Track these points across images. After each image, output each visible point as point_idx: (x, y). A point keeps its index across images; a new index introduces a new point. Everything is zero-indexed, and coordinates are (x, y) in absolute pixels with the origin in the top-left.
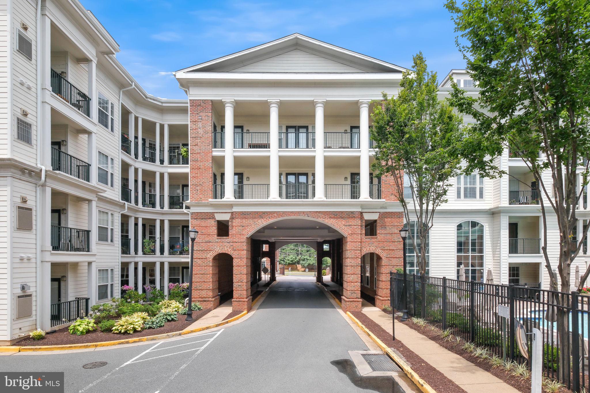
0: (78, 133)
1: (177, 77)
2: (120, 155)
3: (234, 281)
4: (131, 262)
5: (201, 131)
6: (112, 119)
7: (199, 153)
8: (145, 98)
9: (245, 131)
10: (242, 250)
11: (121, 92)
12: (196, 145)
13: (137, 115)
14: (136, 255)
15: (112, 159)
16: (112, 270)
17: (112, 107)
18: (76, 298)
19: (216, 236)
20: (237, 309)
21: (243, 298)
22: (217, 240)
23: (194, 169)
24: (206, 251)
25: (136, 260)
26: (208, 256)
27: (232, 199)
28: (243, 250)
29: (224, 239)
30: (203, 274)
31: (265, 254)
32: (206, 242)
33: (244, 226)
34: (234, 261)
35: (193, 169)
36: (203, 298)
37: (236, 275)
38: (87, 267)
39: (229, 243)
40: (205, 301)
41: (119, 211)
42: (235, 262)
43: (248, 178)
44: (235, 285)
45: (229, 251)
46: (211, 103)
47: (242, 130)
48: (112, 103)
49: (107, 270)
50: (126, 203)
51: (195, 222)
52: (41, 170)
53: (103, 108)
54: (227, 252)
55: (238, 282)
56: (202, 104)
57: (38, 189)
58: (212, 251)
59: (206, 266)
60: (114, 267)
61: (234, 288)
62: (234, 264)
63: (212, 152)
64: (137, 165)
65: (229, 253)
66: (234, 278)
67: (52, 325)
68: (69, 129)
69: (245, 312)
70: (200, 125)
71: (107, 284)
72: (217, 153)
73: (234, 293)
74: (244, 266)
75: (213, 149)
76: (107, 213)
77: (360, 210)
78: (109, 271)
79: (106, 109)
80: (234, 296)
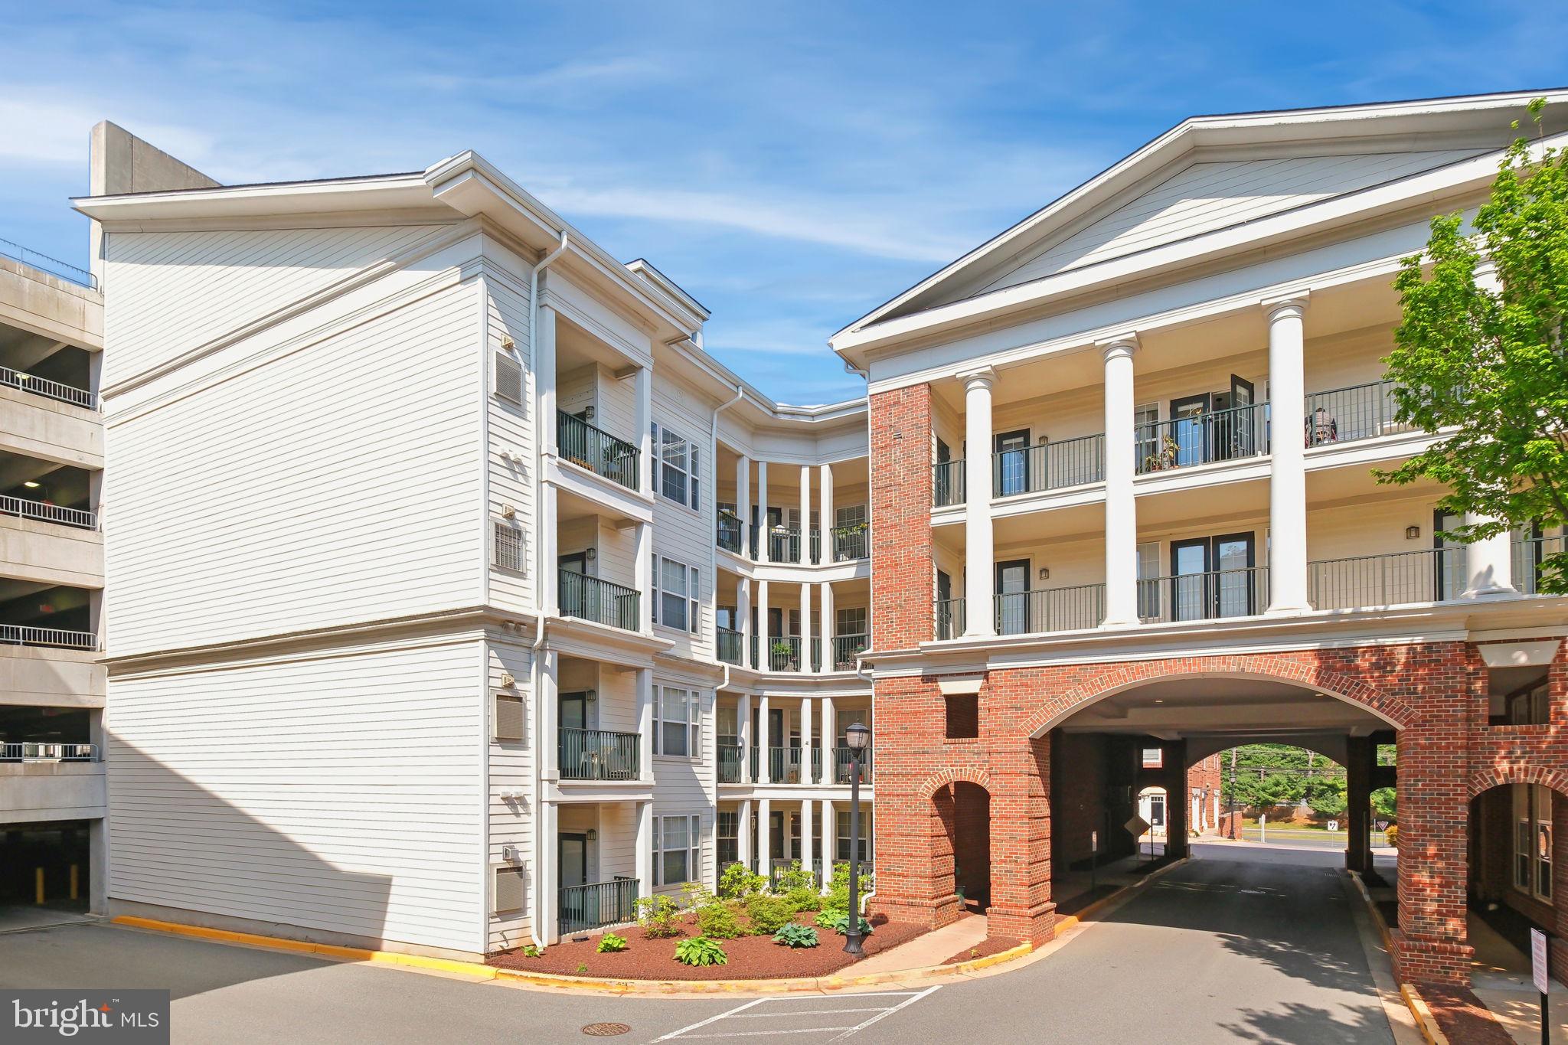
0: (618, 528)
1: (836, 348)
2: (713, 560)
3: (993, 857)
4: (743, 801)
5: (900, 470)
6: (695, 482)
7: (896, 526)
8: (770, 414)
9: (1034, 441)
10: (1017, 774)
11: (715, 416)
12: (886, 507)
13: (755, 459)
14: (755, 785)
15: (695, 571)
16: (696, 818)
17: (694, 455)
18: (615, 878)
19: (942, 738)
20: (1001, 932)
21: (1021, 908)
22: (944, 748)
23: (882, 567)
24: (915, 775)
25: (756, 795)
26: (922, 789)
27: (989, 635)
28: (1020, 774)
29: (965, 744)
30: (907, 836)
31: (1153, 777)
32: (915, 753)
33: (1021, 708)
34: (992, 804)
35: (879, 568)
36: (907, 897)
37: (998, 841)
38: (634, 813)
39: (979, 754)
40: (912, 905)
41: (711, 684)
42: (995, 807)
43: (1045, 571)
44: (994, 869)
45: (980, 778)
46: (925, 392)
47: (1027, 442)
48: (693, 447)
49: (685, 818)
50: (727, 666)
51: (888, 703)
52: (537, 619)
53: (674, 461)
54: (972, 780)
55: (1005, 862)
56: (903, 399)
57: (533, 656)
58: (929, 774)
59: (916, 815)
60: (700, 812)
61: (993, 878)
62: (993, 812)
63: (929, 519)
64: (757, 574)
65: (979, 782)
66: (992, 849)
67: (562, 930)
68: (599, 525)
69: (1027, 945)
70: (896, 453)
71: (685, 849)
72: (941, 517)
73: (993, 892)
74: (1022, 817)
75: (934, 510)
76: (685, 692)
77: (1464, 636)
78: (690, 822)
79: (682, 461)
80: (993, 900)
